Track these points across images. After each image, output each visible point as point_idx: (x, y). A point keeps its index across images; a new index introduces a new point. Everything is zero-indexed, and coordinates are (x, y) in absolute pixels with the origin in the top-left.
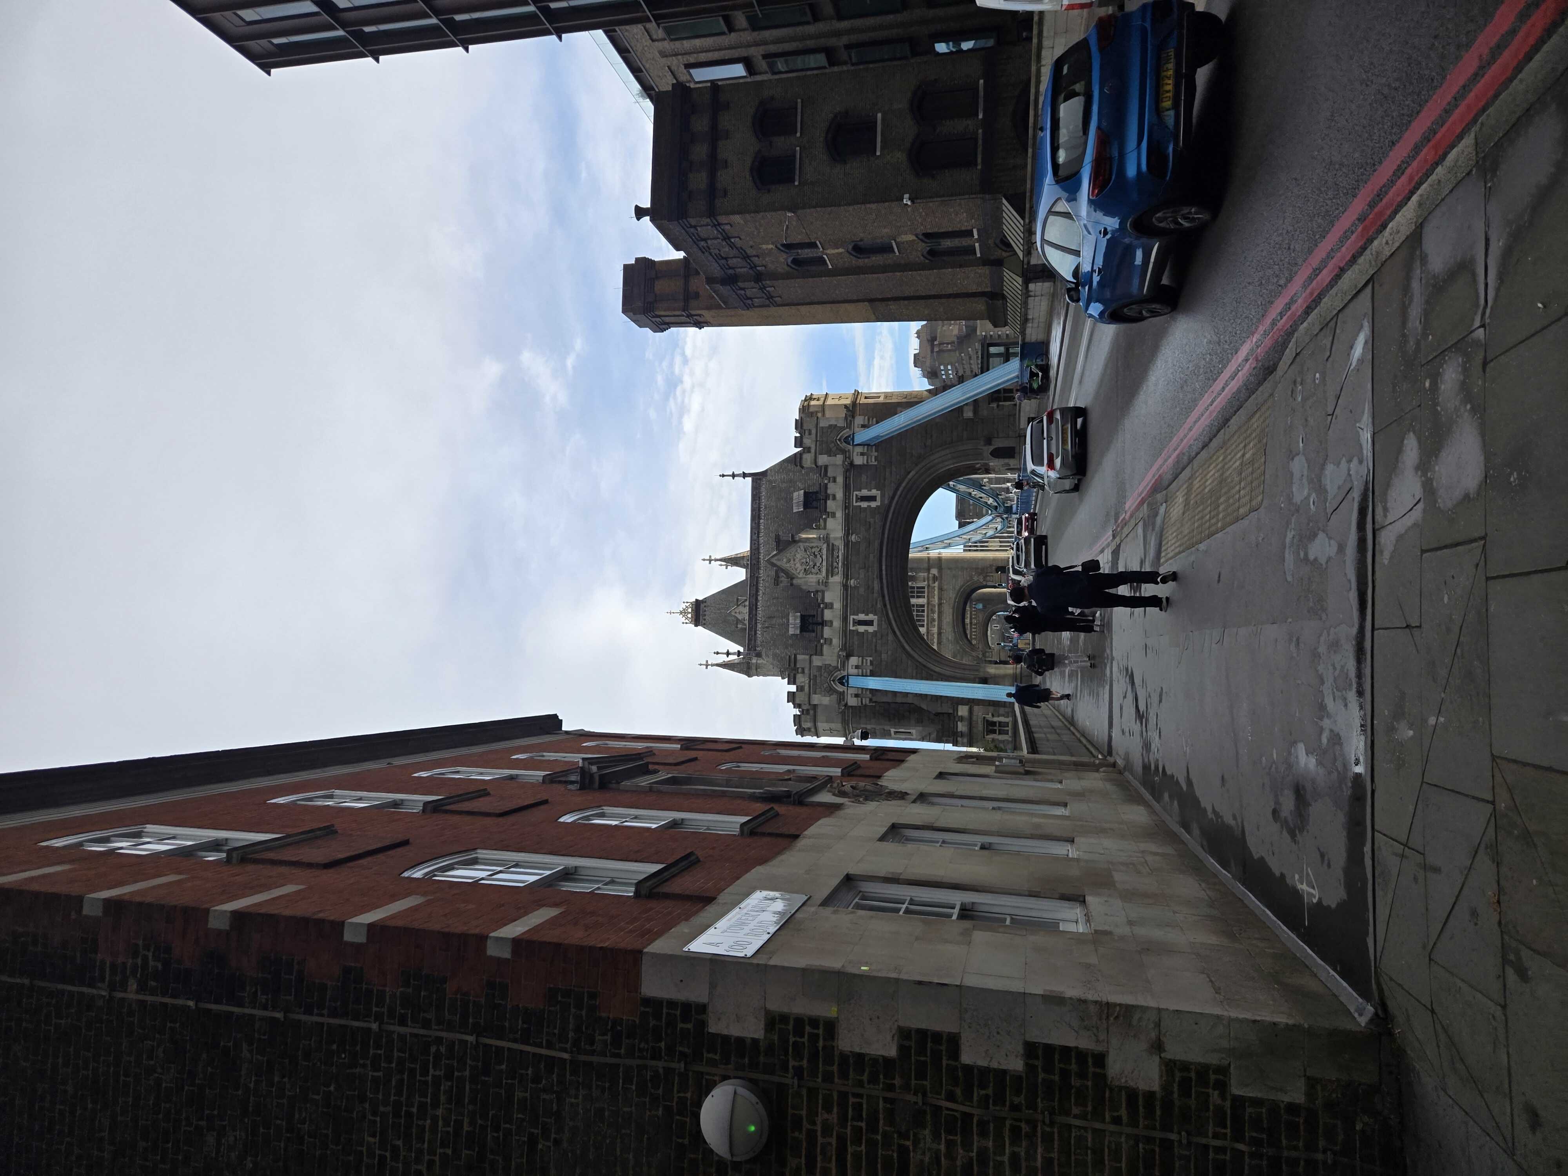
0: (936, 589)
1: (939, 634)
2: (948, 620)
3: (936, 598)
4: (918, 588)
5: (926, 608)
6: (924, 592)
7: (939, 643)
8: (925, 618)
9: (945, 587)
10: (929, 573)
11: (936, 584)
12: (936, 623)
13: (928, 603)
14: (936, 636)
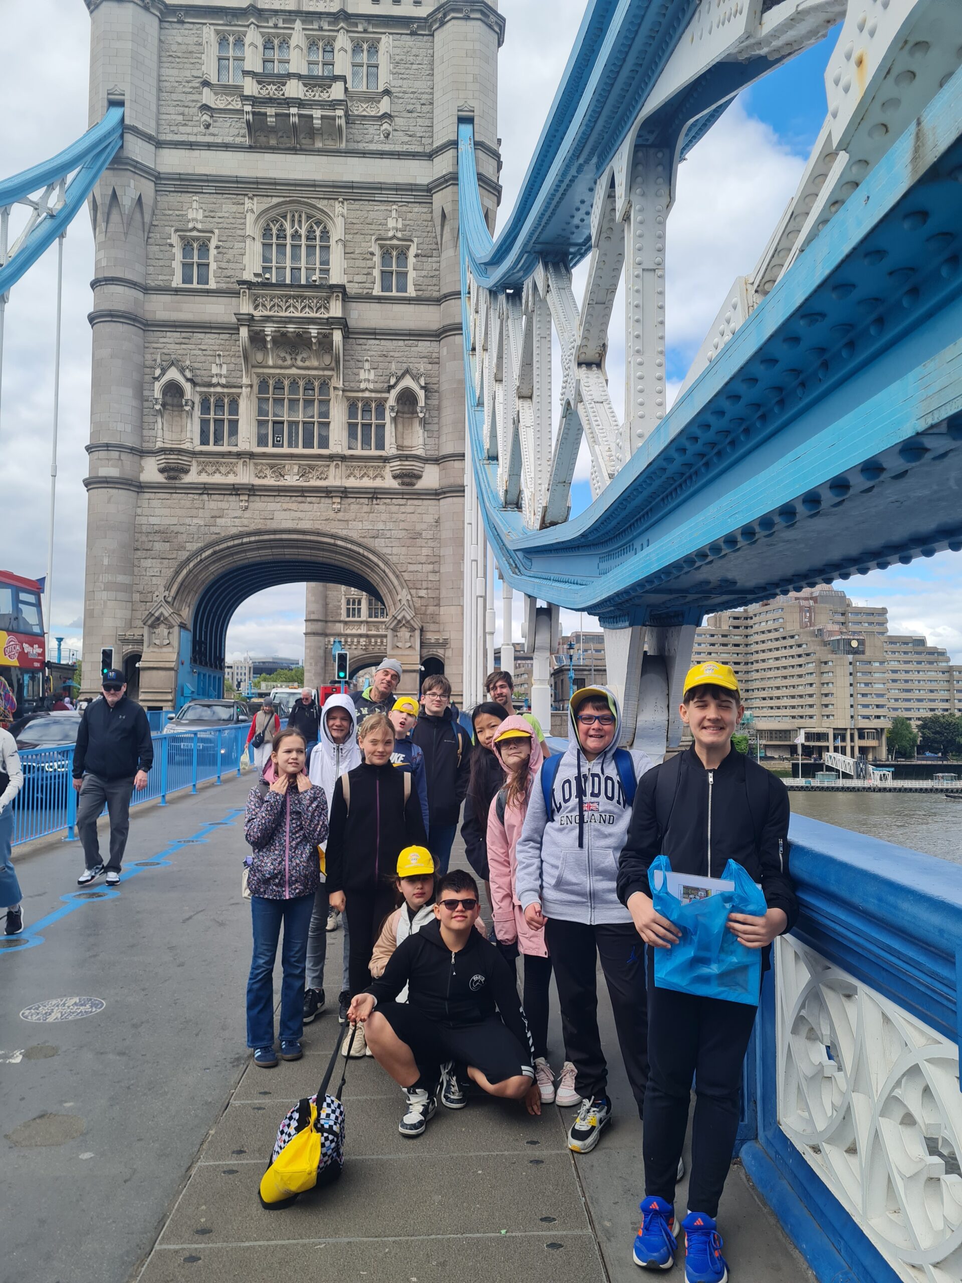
0: (378, 483)
1: (235, 490)
2: (279, 515)
3: (352, 483)
4: (381, 428)
5: (316, 451)
6: (366, 443)
7: (206, 489)
8: (286, 450)
9: (382, 508)
10: (426, 460)
11: (390, 483)
12: (270, 481)
13: (331, 457)
14: (231, 479)
